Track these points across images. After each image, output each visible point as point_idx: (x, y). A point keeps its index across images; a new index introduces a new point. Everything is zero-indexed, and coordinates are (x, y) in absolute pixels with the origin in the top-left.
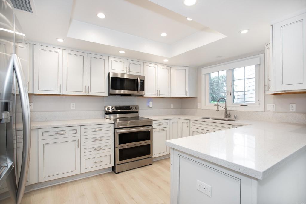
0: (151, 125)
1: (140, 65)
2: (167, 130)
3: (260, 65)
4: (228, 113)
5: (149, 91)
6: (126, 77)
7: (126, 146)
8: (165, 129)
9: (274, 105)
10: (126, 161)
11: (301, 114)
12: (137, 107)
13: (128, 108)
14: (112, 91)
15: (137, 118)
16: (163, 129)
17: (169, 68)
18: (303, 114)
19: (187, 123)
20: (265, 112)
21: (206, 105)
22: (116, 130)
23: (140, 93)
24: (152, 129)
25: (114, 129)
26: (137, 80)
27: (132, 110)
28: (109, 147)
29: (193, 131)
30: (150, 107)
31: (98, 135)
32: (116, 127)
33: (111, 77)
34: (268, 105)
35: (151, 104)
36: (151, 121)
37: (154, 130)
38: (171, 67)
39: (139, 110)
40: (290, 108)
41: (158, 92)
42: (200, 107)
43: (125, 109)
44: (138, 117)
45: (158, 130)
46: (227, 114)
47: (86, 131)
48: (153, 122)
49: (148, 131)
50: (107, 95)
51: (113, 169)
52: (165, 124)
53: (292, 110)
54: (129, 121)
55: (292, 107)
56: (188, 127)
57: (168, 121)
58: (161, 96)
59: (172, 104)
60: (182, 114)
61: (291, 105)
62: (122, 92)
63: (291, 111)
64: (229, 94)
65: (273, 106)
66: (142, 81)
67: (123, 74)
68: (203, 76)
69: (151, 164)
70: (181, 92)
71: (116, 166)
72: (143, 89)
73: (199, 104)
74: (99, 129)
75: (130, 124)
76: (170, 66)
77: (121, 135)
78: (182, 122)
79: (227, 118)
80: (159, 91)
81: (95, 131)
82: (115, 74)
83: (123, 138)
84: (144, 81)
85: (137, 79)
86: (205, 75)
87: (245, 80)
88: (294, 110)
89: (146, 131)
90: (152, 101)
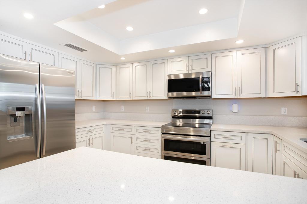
1: (207, 59)
12: (210, 111)
13: (198, 112)
14: (170, 94)
16: (230, 146)
25: (162, 133)
26: (199, 78)
31: (147, 136)
32: (165, 132)
33: (168, 80)
41: (238, 91)
43: (193, 113)
47: (139, 131)
49: (202, 143)
50: (167, 98)
74: (149, 131)
81: (145, 132)
84: (209, 78)
89: (199, 142)
90: (235, 104)
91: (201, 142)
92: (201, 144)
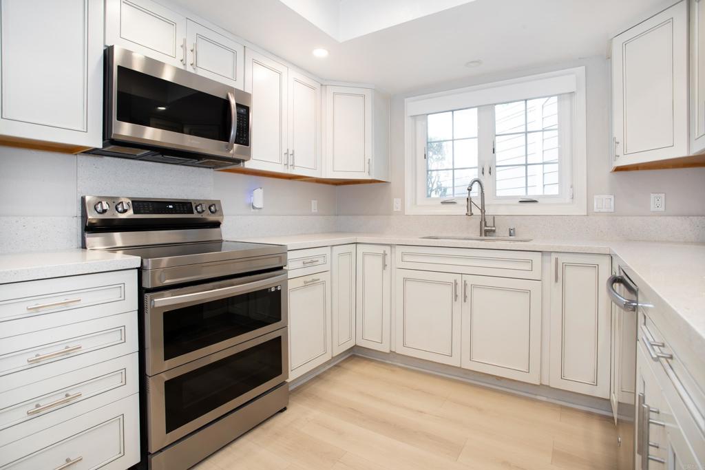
0: (281, 268)
1: (235, 53)
2: (324, 283)
3: (572, 93)
4: (490, 223)
8: (322, 277)
9: (612, 197)
11: (679, 217)
12: (213, 206)
13: (185, 206)
14: (125, 130)
15: (218, 244)
16: (315, 277)
17: (318, 86)
18: (683, 218)
19: (385, 255)
20: (587, 215)
21: (416, 203)
22: (147, 296)
23: (236, 150)
24: (285, 281)
25: (142, 291)
26: (227, 102)
27: (199, 216)
28: (117, 380)
29: (405, 280)
30: (254, 207)
32: (147, 284)
33: (119, 67)
34: (596, 197)
35: (258, 197)
36: (281, 252)
37: (291, 284)
38: (322, 85)
39: (222, 215)
40: (652, 206)
41: (289, 156)
42: (399, 210)
43: (170, 211)
44: (221, 241)
45: (300, 282)
46: (486, 226)
48: (290, 255)
49: (273, 290)
50: (98, 143)
52: (321, 260)
53: (657, 209)
55: (657, 202)
56: (388, 268)
57: (327, 251)
59: (316, 201)
60: (340, 232)
61: (652, 196)
63: (653, 212)
64: (486, 171)
65: (609, 200)
66: (242, 111)
68: (408, 122)
69: (285, 409)
71: (153, 461)
72: (244, 137)
73: (395, 200)
74: (62, 300)
76: (321, 82)
78: (364, 254)
79: (486, 236)
80: (290, 152)
84: (247, 109)
85: (224, 97)
86: (414, 117)
87: (528, 135)
88: (662, 209)
89: (267, 289)
90: (261, 188)
91: (267, 287)
92: (272, 292)
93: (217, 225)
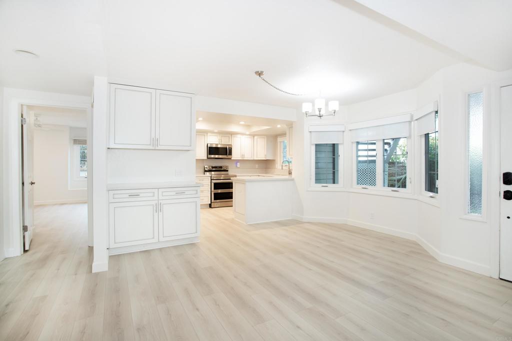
1: (229, 137)
5: (235, 155)
6: (219, 146)
7: (219, 191)
10: (218, 201)
12: (227, 167)
13: (221, 167)
14: (209, 156)
15: (227, 174)
17: (253, 137)
23: (229, 157)
25: (211, 180)
27: (224, 169)
33: (209, 147)
35: (238, 165)
41: (243, 156)
43: (218, 168)
46: (290, 172)
50: (206, 158)
51: (210, 206)
54: (223, 176)
58: (245, 159)
59: (257, 165)
60: (266, 173)
62: (217, 156)
67: (217, 144)
68: (279, 143)
70: (261, 155)
71: (212, 204)
72: (230, 153)
75: (223, 177)
76: (253, 135)
77: (215, 184)
82: (211, 144)
83: (217, 186)
84: (231, 148)
85: (226, 147)
90: (235, 163)
93: (227, 171)
